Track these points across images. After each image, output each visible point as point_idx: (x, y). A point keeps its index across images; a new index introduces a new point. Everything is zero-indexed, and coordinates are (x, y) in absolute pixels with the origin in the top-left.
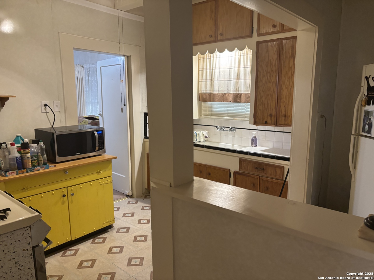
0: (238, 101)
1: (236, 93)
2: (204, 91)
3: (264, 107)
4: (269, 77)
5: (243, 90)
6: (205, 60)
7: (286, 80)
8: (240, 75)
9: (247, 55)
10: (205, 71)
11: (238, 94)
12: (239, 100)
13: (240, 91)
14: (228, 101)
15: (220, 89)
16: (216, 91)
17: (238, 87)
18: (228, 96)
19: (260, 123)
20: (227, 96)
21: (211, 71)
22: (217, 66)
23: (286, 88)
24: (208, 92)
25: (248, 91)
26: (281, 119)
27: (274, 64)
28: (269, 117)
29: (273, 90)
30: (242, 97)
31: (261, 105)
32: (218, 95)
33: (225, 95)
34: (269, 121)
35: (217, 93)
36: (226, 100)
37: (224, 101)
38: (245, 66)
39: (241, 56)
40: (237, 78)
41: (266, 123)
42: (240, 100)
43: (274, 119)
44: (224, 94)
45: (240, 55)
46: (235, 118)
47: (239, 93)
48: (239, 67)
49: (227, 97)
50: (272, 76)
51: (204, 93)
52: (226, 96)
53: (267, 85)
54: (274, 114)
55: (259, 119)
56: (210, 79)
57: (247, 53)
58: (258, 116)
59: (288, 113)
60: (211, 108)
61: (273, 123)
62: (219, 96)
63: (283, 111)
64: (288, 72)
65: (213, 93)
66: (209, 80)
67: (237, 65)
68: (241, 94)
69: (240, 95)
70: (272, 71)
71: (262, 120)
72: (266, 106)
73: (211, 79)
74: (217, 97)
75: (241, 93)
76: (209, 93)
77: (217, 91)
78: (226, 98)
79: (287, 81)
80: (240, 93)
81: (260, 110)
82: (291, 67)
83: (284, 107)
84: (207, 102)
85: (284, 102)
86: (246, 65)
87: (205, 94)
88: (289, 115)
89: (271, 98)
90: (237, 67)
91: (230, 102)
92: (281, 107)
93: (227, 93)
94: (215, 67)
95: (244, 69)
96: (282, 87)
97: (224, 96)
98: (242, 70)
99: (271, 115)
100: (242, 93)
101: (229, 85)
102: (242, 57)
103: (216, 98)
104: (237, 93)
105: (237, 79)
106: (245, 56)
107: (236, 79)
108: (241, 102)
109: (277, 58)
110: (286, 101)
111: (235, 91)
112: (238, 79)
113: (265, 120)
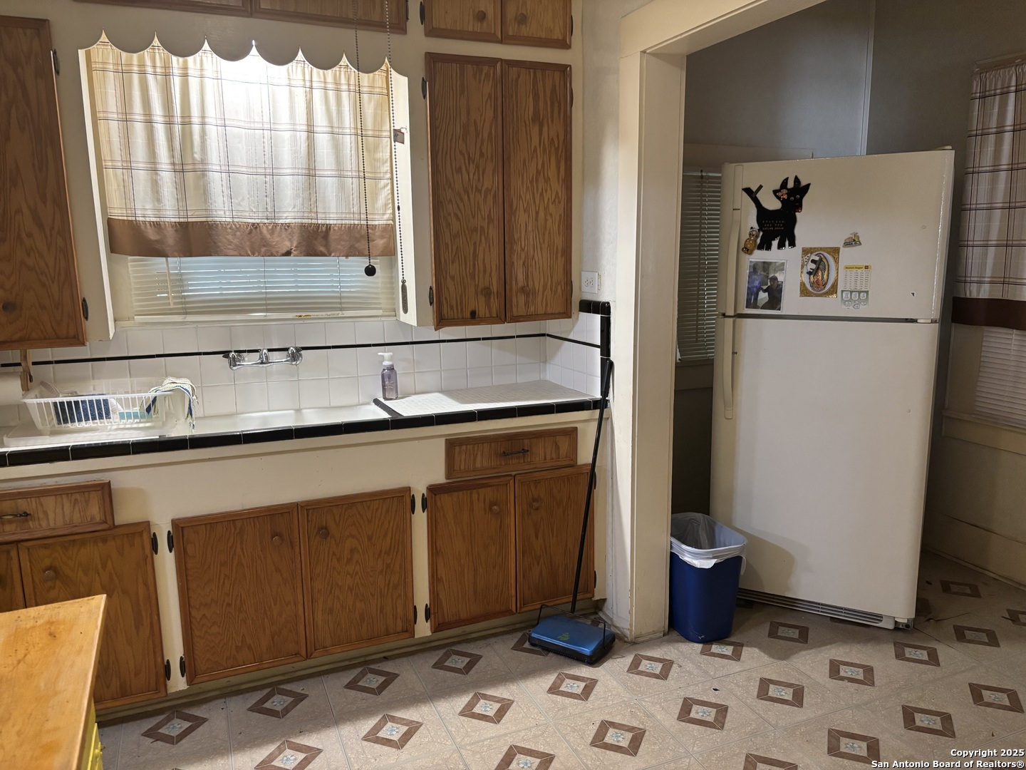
0: (321, 252)
1: (310, 221)
2: (149, 212)
3: (464, 266)
4: (474, 174)
5: (333, 209)
6: (136, 78)
7: (525, 186)
8: (318, 159)
9: (338, 90)
10: (139, 129)
11: (318, 226)
12: (322, 249)
13: (323, 216)
14: (274, 251)
15: (240, 205)
16: (222, 213)
17: (313, 199)
18: (272, 232)
19: (456, 317)
20: (265, 231)
21: (177, 129)
22: (211, 112)
23: (525, 211)
24: (170, 214)
25: (356, 216)
26: (517, 302)
27: (486, 136)
28: (482, 299)
29: (489, 215)
30: (332, 236)
31: (453, 262)
32: (231, 228)
33: (254, 231)
34: (482, 311)
35: (228, 220)
36: (263, 249)
37: (253, 254)
38: (336, 130)
39: (311, 88)
40: (309, 169)
41: (474, 318)
42: (327, 246)
43: (495, 304)
44: (253, 224)
45: (308, 84)
46: (304, 314)
47: (320, 222)
48: (310, 131)
49: (268, 236)
50: (483, 173)
51: (148, 219)
52: (261, 233)
53: (468, 197)
54: (494, 289)
55: (452, 307)
56: (173, 164)
57: (337, 83)
58: (446, 298)
59: (534, 283)
60: (179, 282)
61: (495, 315)
62: (238, 233)
63: (521, 277)
64: (527, 162)
65: (209, 219)
66: (169, 167)
67: (301, 119)
68: (328, 227)
69: (324, 229)
70: (482, 155)
71: (462, 310)
72: (472, 263)
73: (177, 160)
74: (230, 237)
75: (328, 222)
76: (177, 220)
77: (227, 213)
78: (263, 239)
79: (527, 188)
80: (323, 222)
81: (453, 278)
82: (535, 150)
83: (524, 264)
84: (163, 259)
85: (523, 250)
86: (335, 125)
87: (157, 226)
88: (537, 289)
89: (483, 238)
90: (305, 128)
91: (288, 253)
92: (516, 264)
93: (266, 221)
94: (203, 117)
95: (333, 139)
96: (514, 206)
97: (250, 232)
98: (323, 141)
99: (487, 292)
100: (331, 222)
101: (273, 194)
102: (317, 95)
103: (228, 240)
104: (314, 221)
105: (307, 172)
106: (331, 94)
107: (304, 171)
108: (330, 255)
109: (495, 117)
110: (526, 248)
111: (306, 215)
112: (311, 173)
113: (471, 308)
